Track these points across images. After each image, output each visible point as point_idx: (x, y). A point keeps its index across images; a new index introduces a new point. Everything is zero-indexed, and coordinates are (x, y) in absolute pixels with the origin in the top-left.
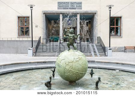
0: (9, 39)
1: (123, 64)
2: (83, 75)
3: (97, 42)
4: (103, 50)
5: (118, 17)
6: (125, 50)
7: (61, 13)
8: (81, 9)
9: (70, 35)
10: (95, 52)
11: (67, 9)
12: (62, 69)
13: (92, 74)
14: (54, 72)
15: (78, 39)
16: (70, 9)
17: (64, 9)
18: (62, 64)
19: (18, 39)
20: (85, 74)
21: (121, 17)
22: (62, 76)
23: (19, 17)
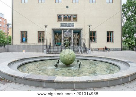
0: (33, 44)
1: (95, 57)
2: (73, 61)
3: (82, 46)
4: (86, 50)
5: (95, 32)
6: (98, 50)
7: (62, 29)
8: (74, 27)
9: (66, 42)
10: (81, 51)
11: (66, 27)
12: (62, 59)
13: (78, 61)
14: (59, 60)
15: (72, 44)
16: (68, 27)
17: (64, 27)
18: (63, 56)
19: (38, 44)
20: (74, 61)
21: (96, 32)
22: (62, 62)
23: (38, 32)
